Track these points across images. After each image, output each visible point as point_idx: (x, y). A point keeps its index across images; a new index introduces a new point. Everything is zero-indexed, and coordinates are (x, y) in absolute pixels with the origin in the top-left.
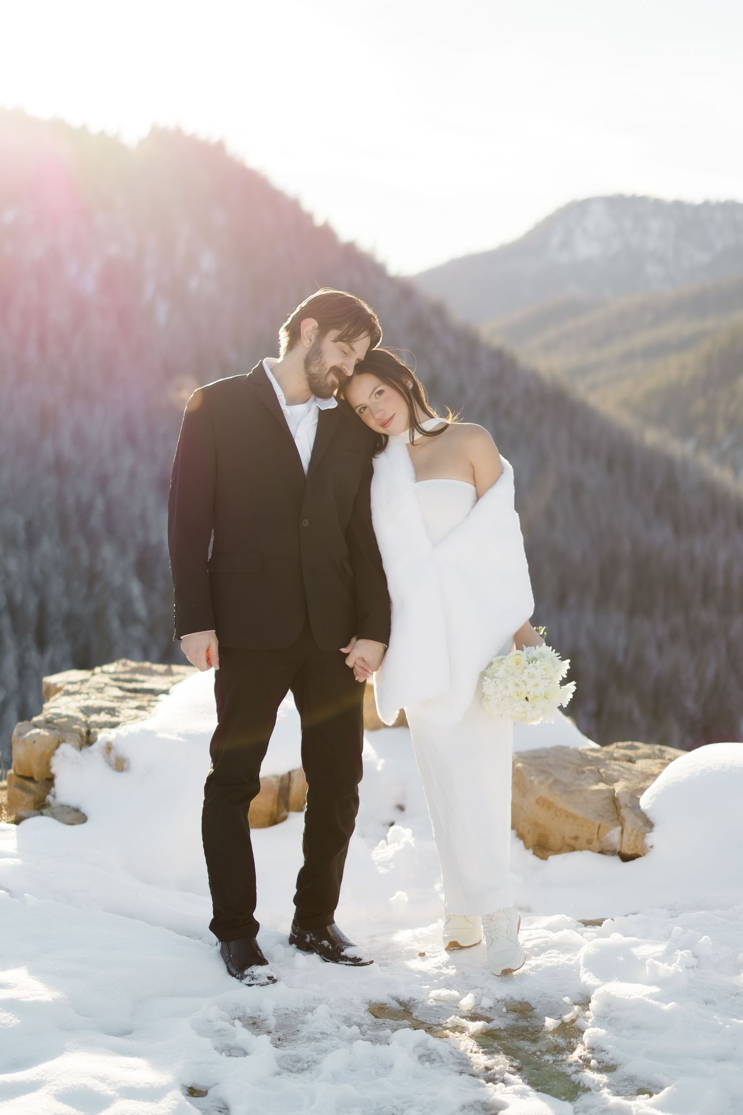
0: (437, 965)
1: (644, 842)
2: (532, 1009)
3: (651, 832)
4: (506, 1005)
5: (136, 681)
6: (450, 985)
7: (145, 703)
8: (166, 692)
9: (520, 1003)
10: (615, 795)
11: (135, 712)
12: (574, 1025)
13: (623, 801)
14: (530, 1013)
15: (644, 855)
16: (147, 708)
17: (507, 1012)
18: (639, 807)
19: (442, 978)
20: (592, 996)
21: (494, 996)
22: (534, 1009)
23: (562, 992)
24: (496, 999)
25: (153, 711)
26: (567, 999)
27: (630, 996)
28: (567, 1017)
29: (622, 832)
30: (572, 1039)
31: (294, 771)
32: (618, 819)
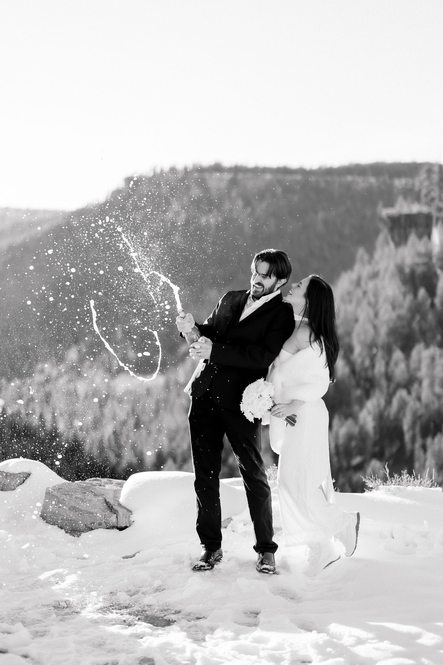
1: (129, 520)
3: (132, 514)
10: (107, 501)
15: (130, 526)
18: (120, 504)
29: (117, 517)
32: (112, 511)
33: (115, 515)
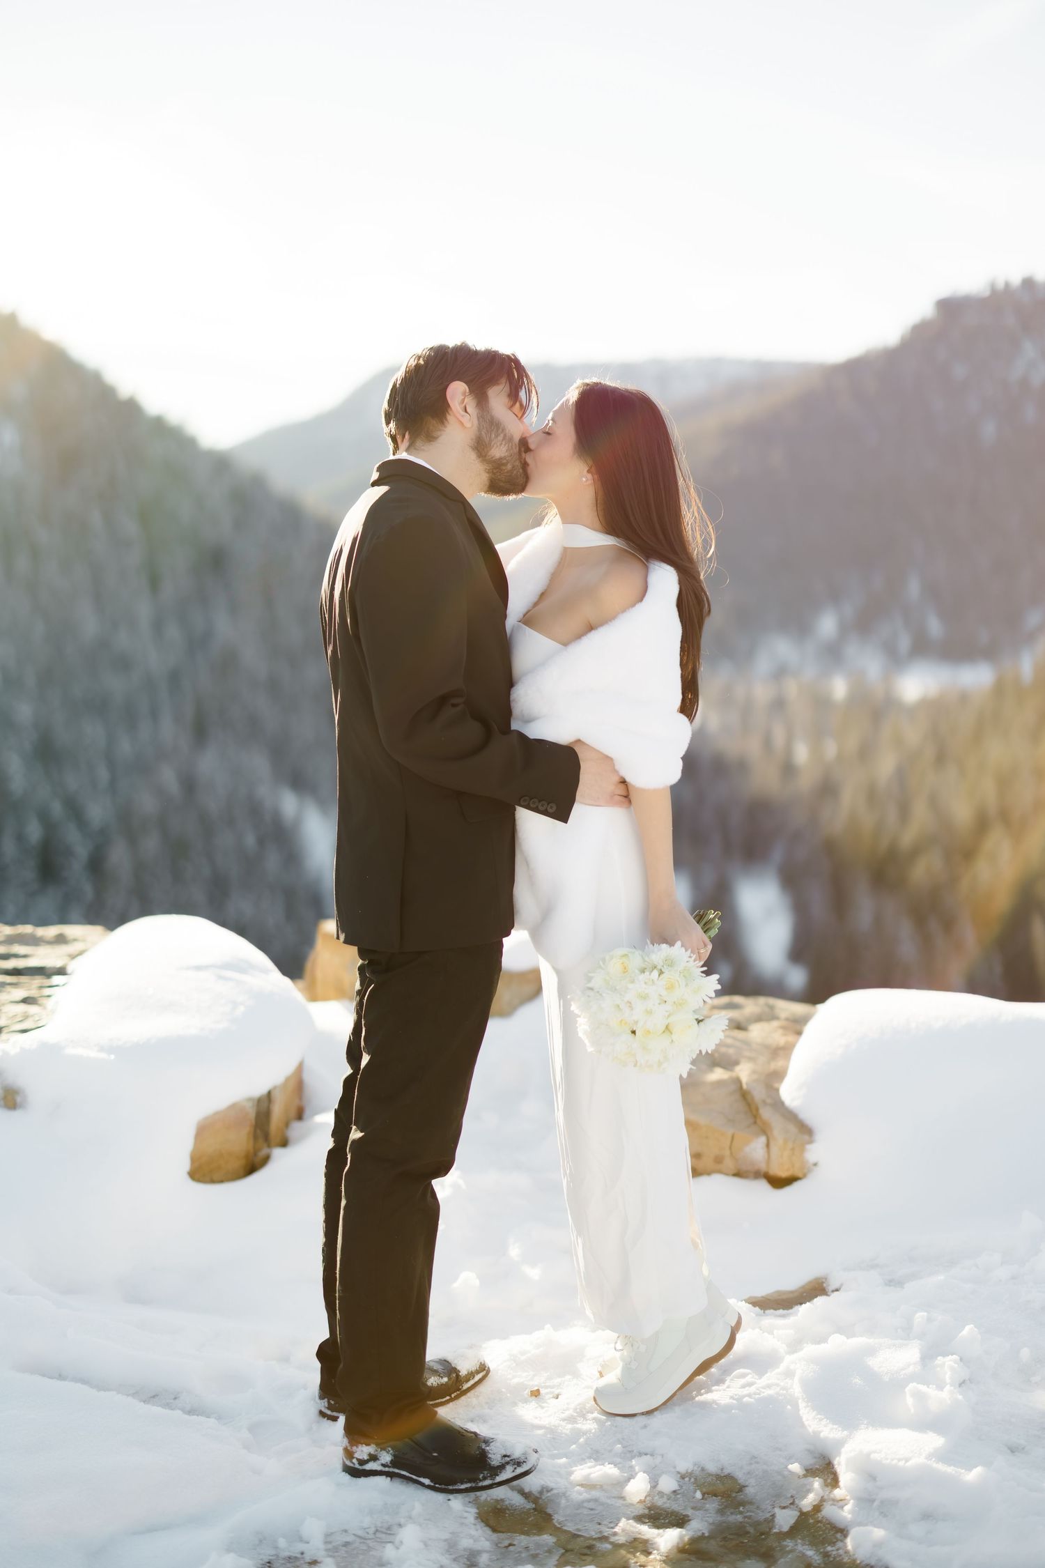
0: (567, 1413)
1: (804, 1158)
2: (741, 1488)
3: (811, 1142)
4: (698, 1484)
5: (16, 956)
6: (597, 1452)
7: (33, 993)
8: (61, 971)
9: (718, 1477)
10: (745, 1086)
11: (23, 1007)
12: (820, 1515)
13: (759, 1094)
14: (741, 1497)
15: (805, 1176)
16: (42, 1001)
17: (702, 1499)
18: (782, 1103)
19: (582, 1440)
20: (837, 1459)
21: (675, 1467)
22: (744, 1487)
23: (780, 1450)
24: (679, 1473)
25: (50, 1003)
26: (795, 1467)
27: (907, 1460)
28: (808, 1502)
29: (768, 1145)
30: (829, 1548)
31: (275, 1088)
32: (755, 1123)
33: (763, 1139)
